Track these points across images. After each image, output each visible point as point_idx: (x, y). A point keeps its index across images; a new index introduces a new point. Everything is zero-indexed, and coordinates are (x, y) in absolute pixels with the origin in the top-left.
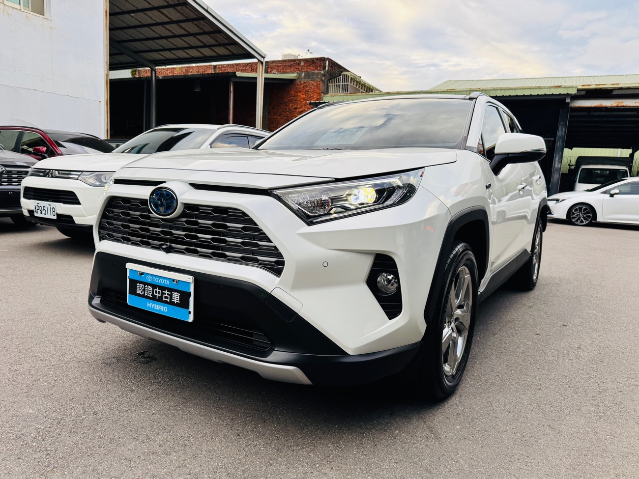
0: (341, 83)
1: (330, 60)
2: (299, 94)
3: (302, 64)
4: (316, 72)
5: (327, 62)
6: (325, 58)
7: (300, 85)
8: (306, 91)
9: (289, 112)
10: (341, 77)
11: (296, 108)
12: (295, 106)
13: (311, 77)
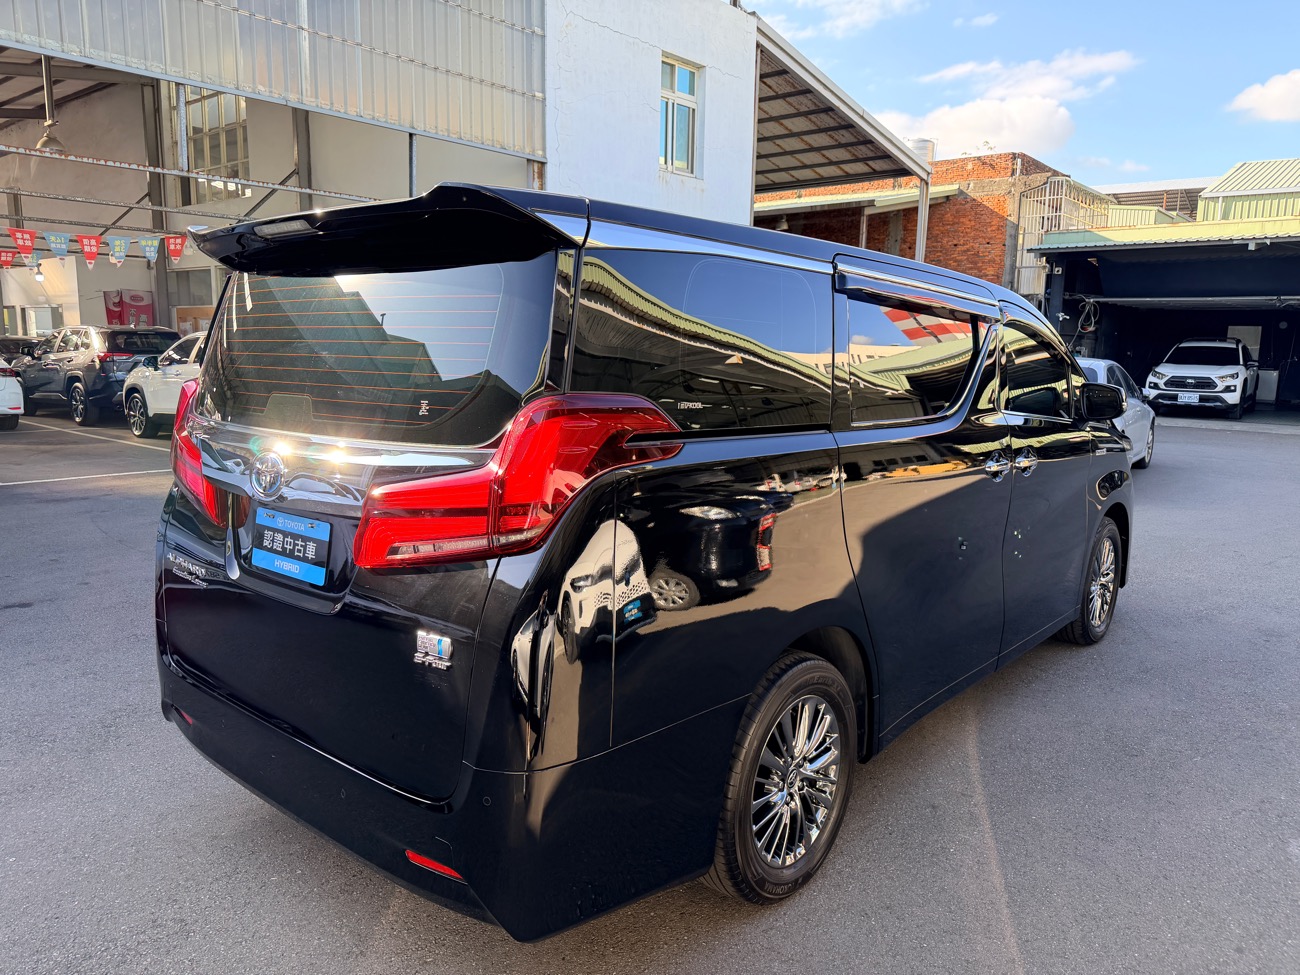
0: (1047, 198)
1: (1023, 156)
2: (962, 220)
3: (970, 166)
4: (997, 179)
5: (1019, 161)
6: (1014, 154)
7: (965, 205)
8: (976, 214)
9: (941, 252)
10: (1048, 185)
11: (955, 245)
12: (955, 242)
13: (986, 189)
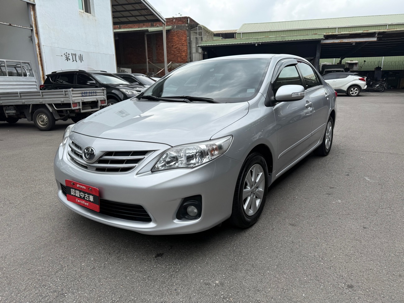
0: (198, 31)
1: (190, 18)
3: (174, 20)
4: (183, 25)
6: (187, 17)
7: (174, 33)
8: (178, 36)
9: (168, 48)
10: (198, 28)
12: (172, 45)
13: (180, 28)
